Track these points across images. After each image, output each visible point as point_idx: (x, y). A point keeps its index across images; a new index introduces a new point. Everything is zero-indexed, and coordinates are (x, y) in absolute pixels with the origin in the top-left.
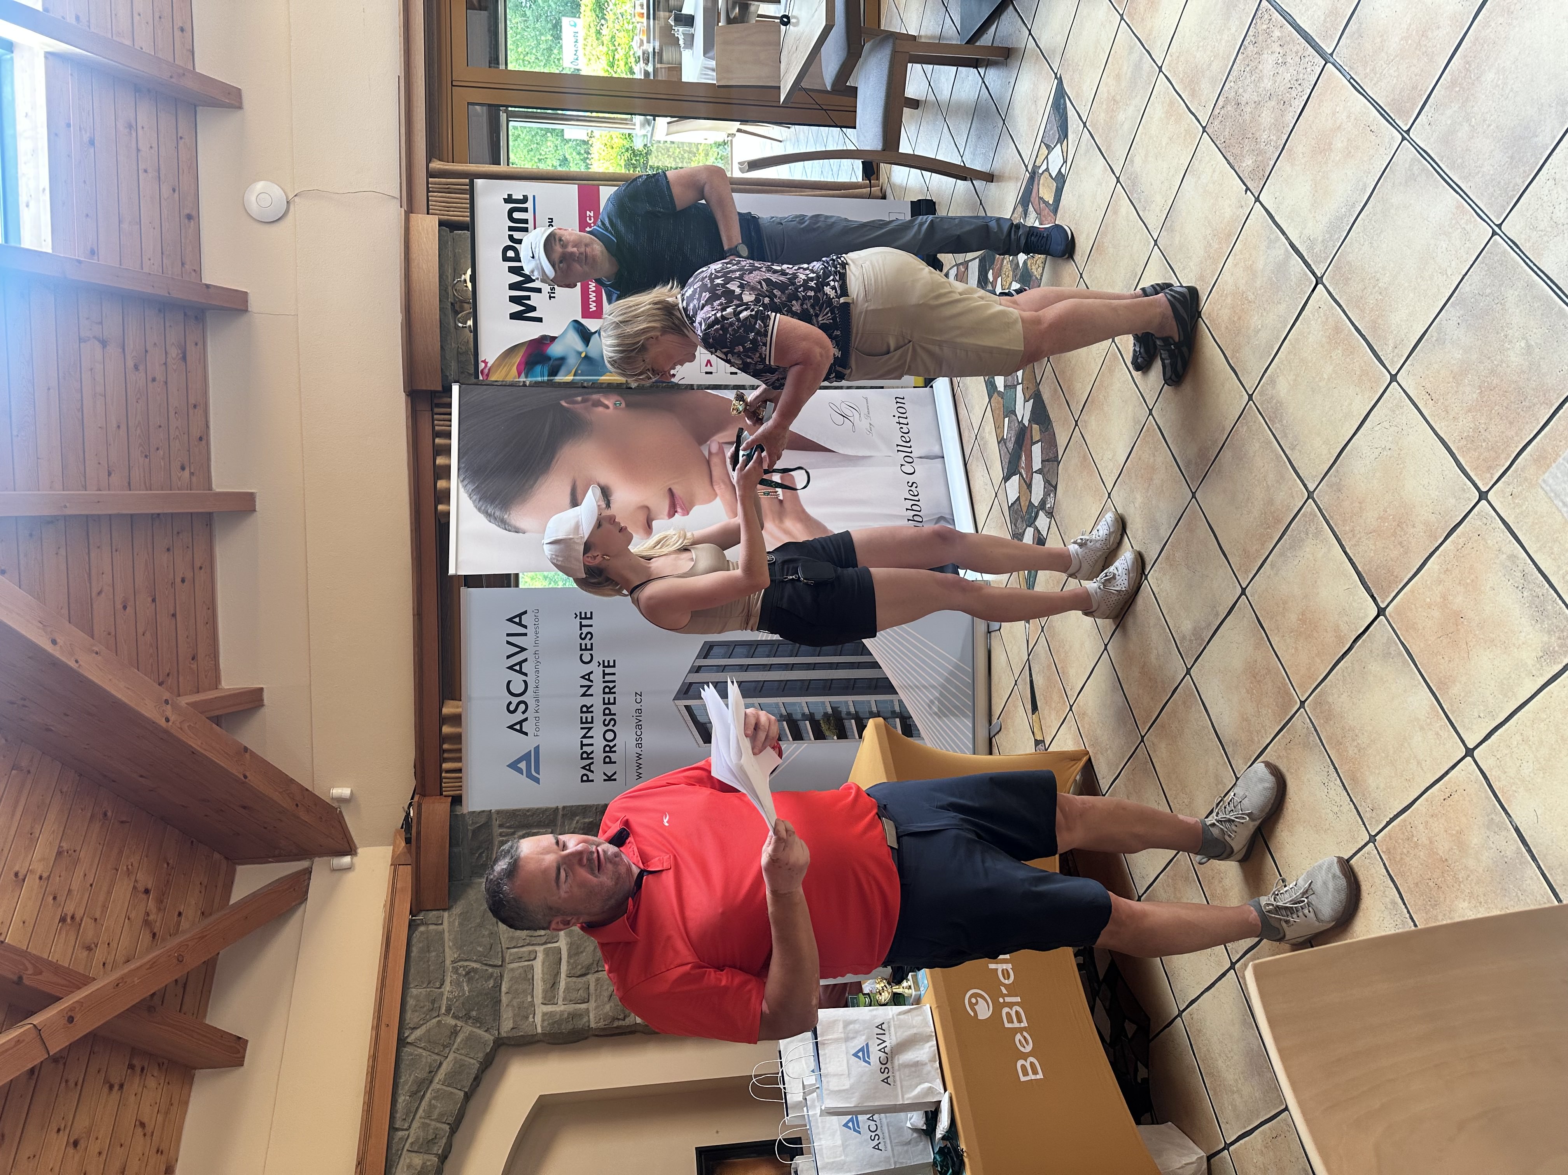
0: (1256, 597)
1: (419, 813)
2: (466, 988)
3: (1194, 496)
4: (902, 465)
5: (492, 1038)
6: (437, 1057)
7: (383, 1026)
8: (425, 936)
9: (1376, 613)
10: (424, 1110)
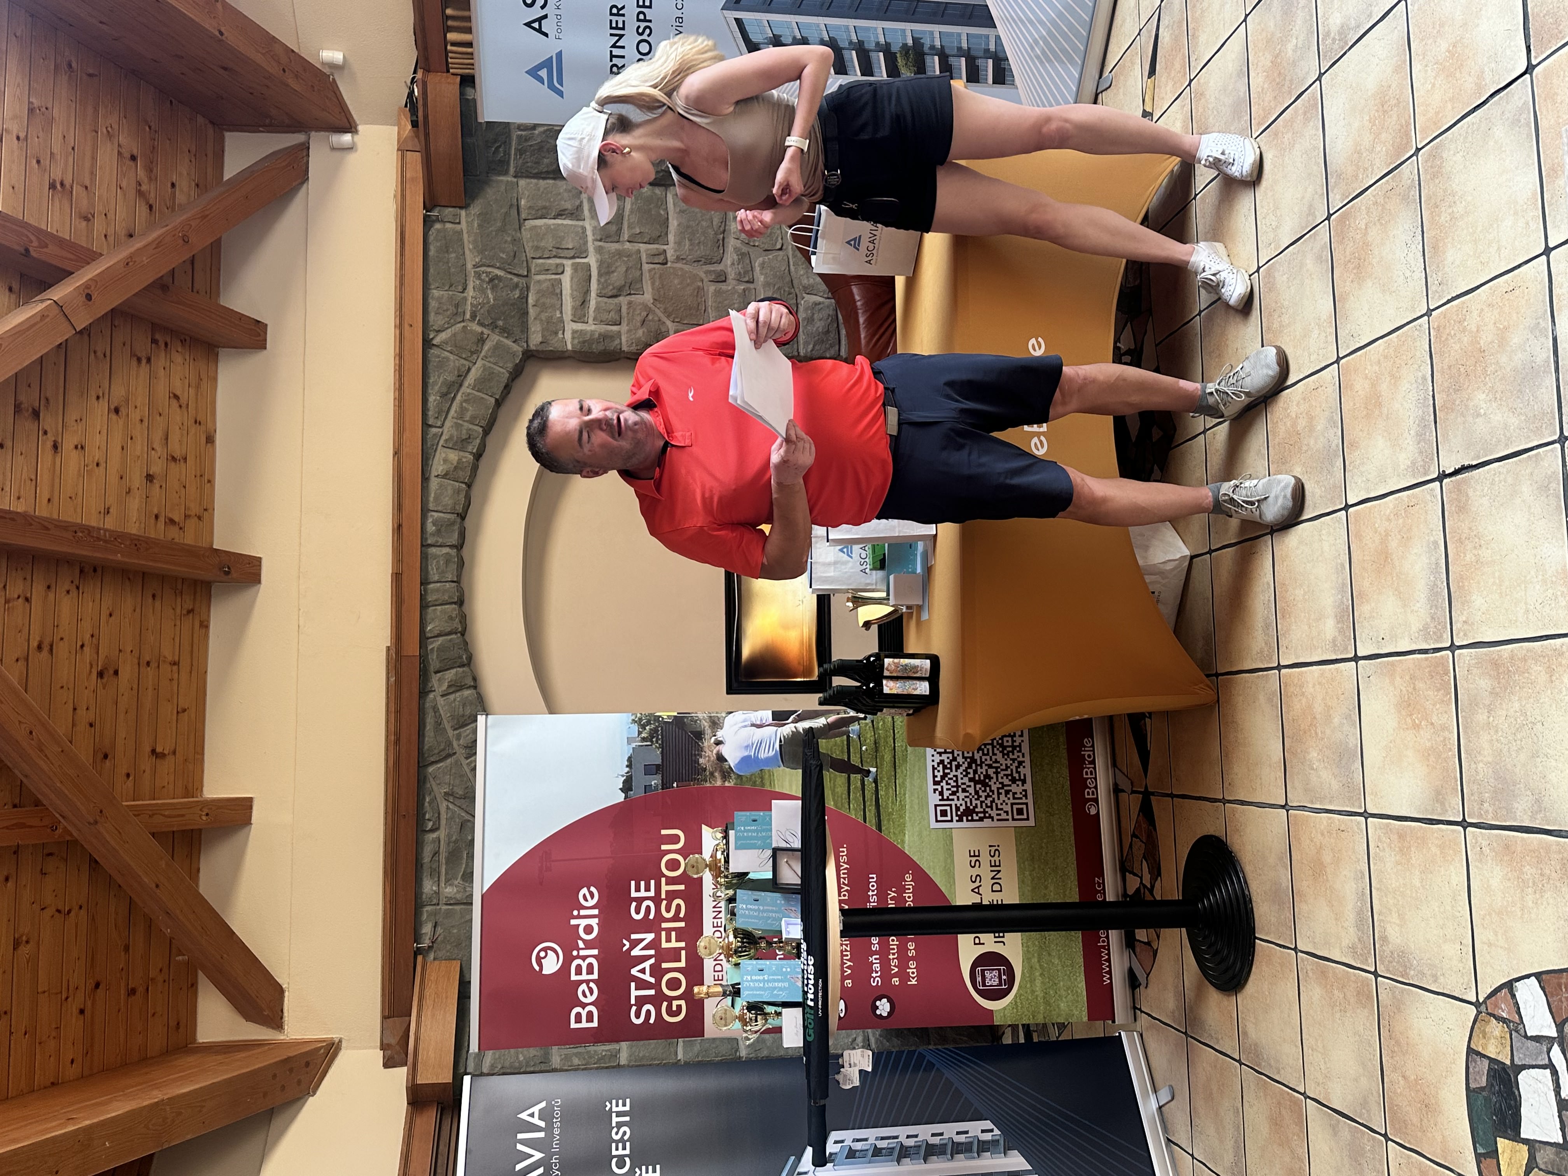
1: (425, 94)
2: (490, 296)
5: (520, 349)
6: (464, 362)
7: (407, 325)
8: (442, 234)
9: (1523, 69)
10: (456, 412)
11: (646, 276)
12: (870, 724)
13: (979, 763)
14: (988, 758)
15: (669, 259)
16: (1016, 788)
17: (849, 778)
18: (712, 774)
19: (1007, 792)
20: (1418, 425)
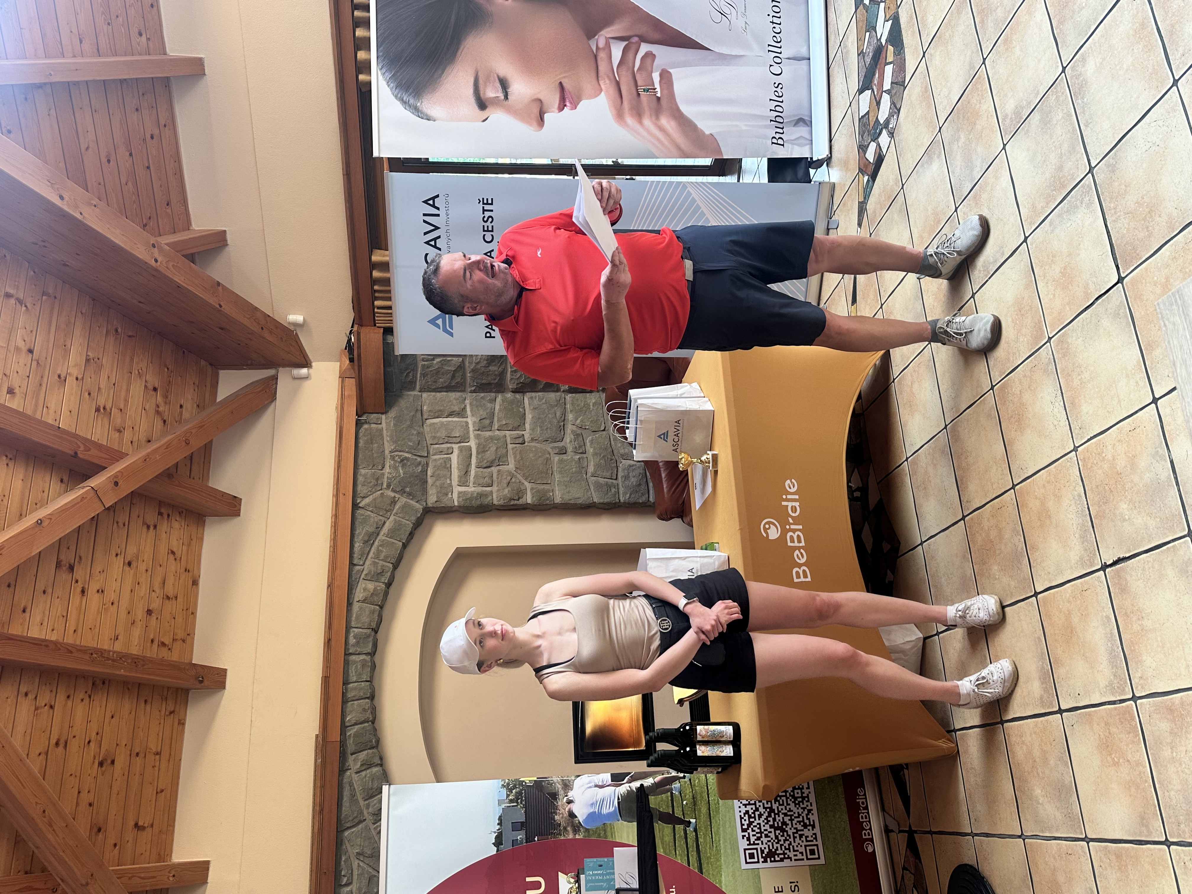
0: (1034, 245)
1: (358, 339)
2: (401, 471)
3: (1004, 148)
4: (771, 66)
5: (421, 507)
6: (381, 518)
7: (341, 495)
8: (369, 432)
9: (1116, 281)
10: (374, 553)
11: (510, 452)
12: (689, 782)
13: (776, 812)
14: (783, 807)
15: (526, 440)
16: (807, 832)
17: (674, 828)
18: (565, 828)
19: (801, 836)
20: (1081, 530)
